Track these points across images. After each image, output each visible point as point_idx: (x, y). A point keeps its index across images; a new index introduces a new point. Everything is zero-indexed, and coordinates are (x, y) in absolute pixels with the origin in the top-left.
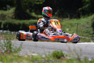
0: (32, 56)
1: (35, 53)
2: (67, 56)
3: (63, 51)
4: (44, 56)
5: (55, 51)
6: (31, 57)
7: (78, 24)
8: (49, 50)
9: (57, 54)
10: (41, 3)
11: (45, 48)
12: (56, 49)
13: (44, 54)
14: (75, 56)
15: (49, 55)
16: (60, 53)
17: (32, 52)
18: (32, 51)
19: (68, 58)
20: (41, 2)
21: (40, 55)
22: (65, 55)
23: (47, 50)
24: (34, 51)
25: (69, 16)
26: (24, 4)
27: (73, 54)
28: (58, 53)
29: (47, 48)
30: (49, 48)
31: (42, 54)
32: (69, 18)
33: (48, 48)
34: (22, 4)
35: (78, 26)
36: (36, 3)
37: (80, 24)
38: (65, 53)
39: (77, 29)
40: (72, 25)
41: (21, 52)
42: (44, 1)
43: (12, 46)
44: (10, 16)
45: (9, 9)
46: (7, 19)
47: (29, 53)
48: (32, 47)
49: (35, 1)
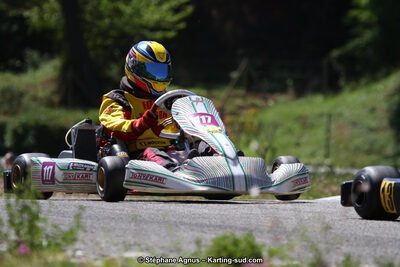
2: (272, 254)
5: (224, 238)
6: (120, 263)
7: (330, 116)
8: (198, 235)
9: (231, 248)
10: (171, 34)
11: (183, 227)
12: (231, 227)
16: (243, 245)
18: (129, 238)
19: (278, 263)
20: (169, 30)
22: (265, 254)
23: (191, 233)
25: (290, 82)
26: (99, 41)
28: (236, 243)
29: (191, 224)
30: (202, 226)
32: (291, 91)
33: (196, 225)
34: (90, 44)
35: (333, 126)
36: (148, 35)
37: (340, 115)
38: (263, 241)
39: (328, 139)
40: (305, 123)
41: (82, 246)
42: (182, 26)
43: (40, 224)
44: (42, 93)
45: (36, 66)
46: (26, 110)
47: (114, 248)
48: (131, 222)
49: (145, 27)
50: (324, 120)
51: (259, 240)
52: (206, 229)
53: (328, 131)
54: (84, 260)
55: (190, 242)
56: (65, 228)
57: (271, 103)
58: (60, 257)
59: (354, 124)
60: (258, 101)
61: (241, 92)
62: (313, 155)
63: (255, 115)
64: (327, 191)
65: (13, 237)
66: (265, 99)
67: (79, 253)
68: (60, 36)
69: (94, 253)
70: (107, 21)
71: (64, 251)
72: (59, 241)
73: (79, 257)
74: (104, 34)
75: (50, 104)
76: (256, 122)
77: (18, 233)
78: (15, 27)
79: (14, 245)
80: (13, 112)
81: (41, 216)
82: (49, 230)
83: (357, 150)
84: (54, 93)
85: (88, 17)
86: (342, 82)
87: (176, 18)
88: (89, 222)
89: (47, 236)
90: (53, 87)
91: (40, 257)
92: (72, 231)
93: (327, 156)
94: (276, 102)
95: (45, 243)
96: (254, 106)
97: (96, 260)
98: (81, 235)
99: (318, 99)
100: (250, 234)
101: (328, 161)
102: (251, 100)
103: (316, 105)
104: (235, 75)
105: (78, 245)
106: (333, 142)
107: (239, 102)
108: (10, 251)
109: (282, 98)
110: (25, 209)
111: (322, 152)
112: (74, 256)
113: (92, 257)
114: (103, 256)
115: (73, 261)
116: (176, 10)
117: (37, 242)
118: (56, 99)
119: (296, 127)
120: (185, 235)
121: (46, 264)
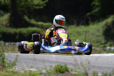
0: (30, 71)
1: (34, 68)
2: (72, 70)
3: (67, 65)
4: (44, 71)
5: (58, 65)
6: (28, 72)
7: (86, 32)
8: (50, 64)
9: (60, 68)
10: (42, 7)
11: (46, 62)
12: (59, 63)
13: (45, 69)
14: (82, 71)
15: (50, 70)
16: (64, 68)
17: (30, 67)
18: (30, 65)
21: (40, 70)
22: (70, 70)
23: (48, 64)
24: (33, 65)
25: (75, 22)
26: (21, 9)
27: (79, 69)
28: (62, 67)
29: (48, 61)
31: (43, 69)
32: (75, 24)
33: (50, 61)
34: (18, 9)
35: (87, 35)
36: (35, 7)
37: (89, 32)
38: (70, 67)
39: (85, 38)
40: (79, 34)
41: (17, 67)
42: (45, 5)
43: (5, 60)
44: (4, 23)
45: (3, 15)
47: (26, 68)
48: (31, 60)
49: (34, 5)
50: (85, 33)
51: (68, 66)
52: (52, 63)
53: (86, 36)
54: (18, 71)
55: (48, 66)
56: (13, 61)
57: (69, 28)
58: (11, 70)
59: (93, 34)
60: (66, 27)
66: (68, 26)
67: (16, 69)
68: (10, 7)
69: (20, 69)
70: (23, 3)
71: (12, 68)
72: (11, 65)
73: (16, 70)
74: (22, 7)
75: (7, 26)
81: (6, 58)
82: (8, 62)
83: (94, 41)
84: (8, 23)
85: (18, 2)
86: (90, 22)
87: (43, 3)
88: (19, 60)
90: (7, 21)
91: (5, 69)
94: (71, 27)
95: (7, 65)
97: (21, 71)
98: (17, 63)
100: (66, 65)
103: (82, 28)
105: (16, 66)
106: (87, 39)
109: (73, 26)
112: (15, 69)
114: (24, 70)
115: (15, 71)
116: (43, 1)
117: (4, 65)
118: (8, 25)
119: (76, 35)
120: (46, 64)
121: (7, 72)
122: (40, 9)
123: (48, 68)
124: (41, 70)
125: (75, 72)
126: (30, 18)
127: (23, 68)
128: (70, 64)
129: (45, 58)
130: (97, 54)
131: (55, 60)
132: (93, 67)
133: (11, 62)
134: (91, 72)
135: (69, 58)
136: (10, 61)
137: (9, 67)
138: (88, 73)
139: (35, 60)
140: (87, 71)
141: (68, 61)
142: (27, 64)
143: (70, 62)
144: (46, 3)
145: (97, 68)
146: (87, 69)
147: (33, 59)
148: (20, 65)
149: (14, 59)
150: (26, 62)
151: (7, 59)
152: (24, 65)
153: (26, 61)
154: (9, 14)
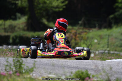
1: (53, 74)
2: (93, 77)
3: (89, 70)
4: (63, 77)
5: (79, 71)
7: (109, 36)
9: (81, 75)
10: (61, 9)
11: (65, 68)
12: (80, 68)
13: (65, 75)
14: (105, 77)
15: (70, 76)
16: (85, 74)
17: (49, 73)
18: (49, 71)
19: (95, 79)
22: (91, 76)
23: (68, 70)
24: (51, 71)
25: (97, 25)
26: (39, 11)
27: (101, 75)
28: (82, 73)
29: (68, 67)
30: (71, 68)
31: (62, 75)
32: (97, 27)
33: (69, 67)
34: (36, 12)
35: (110, 39)
36: (54, 9)
37: (112, 35)
38: (91, 73)
39: (108, 42)
40: (101, 37)
41: (35, 73)
42: (64, 7)
43: (23, 66)
44: (21, 26)
45: (20, 18)
46: (16, 31)
47: (45, 74)
48: (49, 66)
49: (53, 7)
50: (107, 37)
51: (89, 72)
52: (72, 69)
53: (108, 40)
54: (36, 77)
55: (68, 72)
56: (30, 67)
57: (91, 31)
58: (28, 76)
59: (116, 38)
60: (87, 30)
61: (82, 27)
62: (103, 47)
63: (86, 35)
64: (108, 58)
65: (14, 70)
66: (89, 30)
67: (34, 75)
68: (27, 9)
69: (38, 75)
70: (41, 5)
71: (30, 74)
72: (28, 71)
73: (34, 76)
74: (40, 9)
75: (24, 30)
76: (86, 36)
77: (16, 69)
78: (13, 7)
79: (14, 72)
80: (12, 32)
81: (23, 63)
82: (25, 67)
83: (117, 46)
84: (25, 26)
85: (36, 4)
86: (113, 25)
87: (63, 5)
88: (37, 66)
89: (25, 70)
90: (25, 25)
91: (22, 76)
92: (32, 68)
93: (108, 47)
95: (24, 72)
96: (85, 32)
97: (39, 77)
98: (35, 69)
99: (105, 30)
100: (87, 71)
101: (108, 49)
102: (85, 30)
103: (105, 32)
104: (80, 22)
105: (34, 72)
106: (110, 43)
107: (81, 30)
108: (13, 74)
109: (94, 30)
110: (18, 61)
111: (107, 46)
112: (32, 76)
113: (38, 76)
114: (42, 76)
115: (32, 77)
116: (63, 2)
117: (21, 71)
118: (26, 28)
119: (99, 38)
120: (66, 70)
121: (24, 78)
122: (59, 11)
123: (68, 74)
124: (60, 77)
125: (97, 78)
126: (48, 21)
127: (41, 74)
128: (92, 70)
129: (64, 63)
130: (120, 59)
131: (75, 65)
132: (116, 73)
133: (29, 68)
134: (114, 78)
135: (90, 64)
136: (27, 67)
137: (26, 73)
138: (110, 79)
139: (53, 65)
140: (110, 78)
141: (89, 67)
142: (45, 70)
143: (92, 68)
144: (66, 5)
145: (121, 74)
146: (109, 75)
147: (52, 65)
148: (38, 71)
149: (32, 65)
150: (44, 68)
151: (24, 65)
152: (43, 71)
153: (44, 66)
154: (26, 17)
